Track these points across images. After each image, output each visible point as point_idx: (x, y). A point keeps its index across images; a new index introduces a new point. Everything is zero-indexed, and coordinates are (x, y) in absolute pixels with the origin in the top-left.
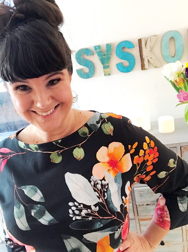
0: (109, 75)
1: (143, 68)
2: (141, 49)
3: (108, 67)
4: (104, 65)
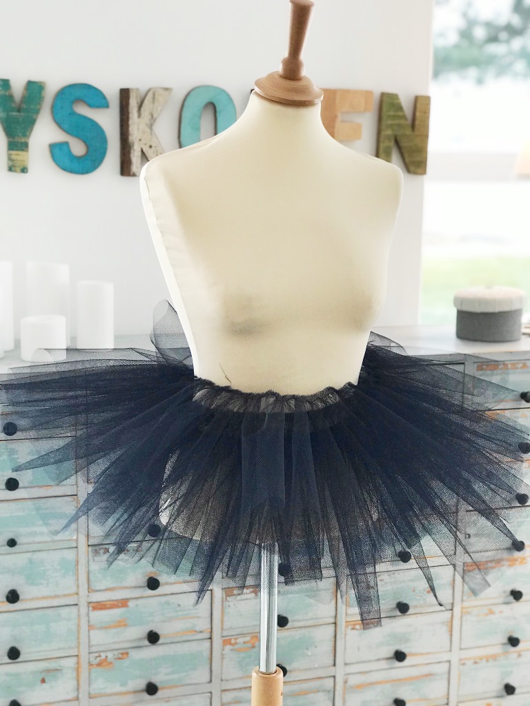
0: (24, 170)
1: (126, 168)
2: (125, 117)
3: (24, 147)
4: (11, 140)
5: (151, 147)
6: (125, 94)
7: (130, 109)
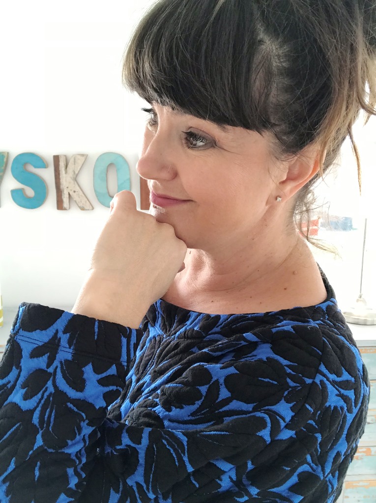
1: (60, 205)
2: (58, 173)
5: (75, 192)
6: (56, 159)
7: (60, 168)
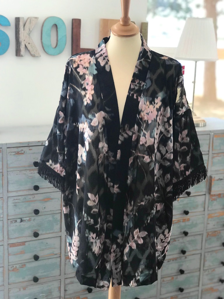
1: (18, 53)
2: (18, 30)
5: (29, 43)
6: (17, 20)
7: (20, 26)
